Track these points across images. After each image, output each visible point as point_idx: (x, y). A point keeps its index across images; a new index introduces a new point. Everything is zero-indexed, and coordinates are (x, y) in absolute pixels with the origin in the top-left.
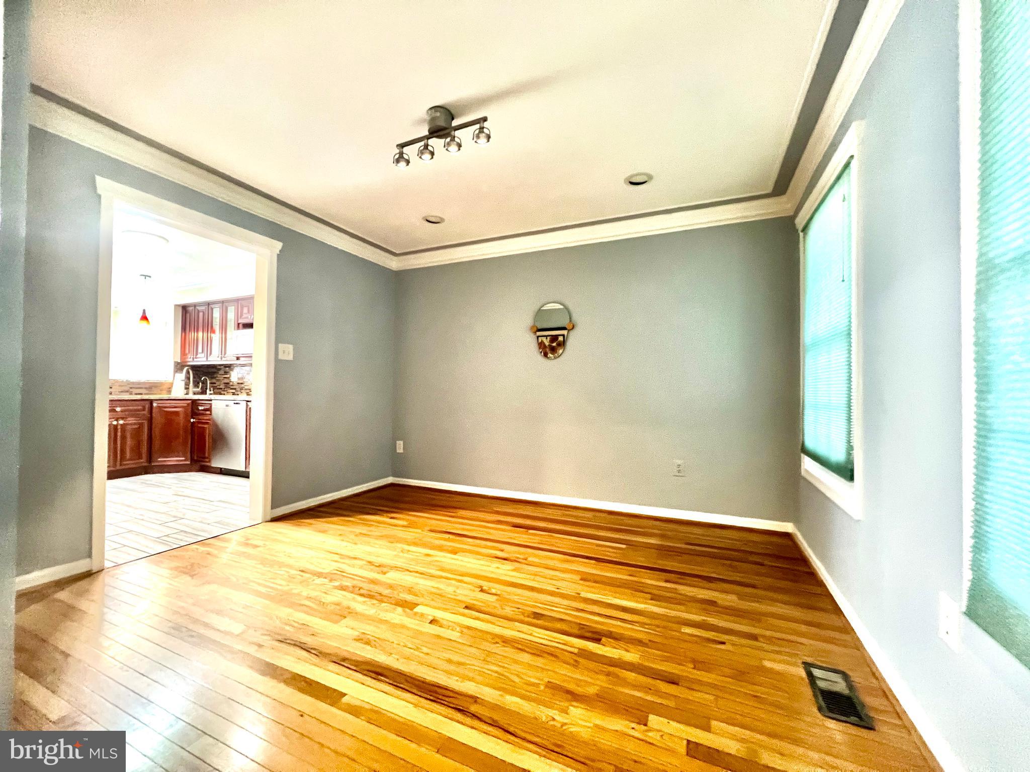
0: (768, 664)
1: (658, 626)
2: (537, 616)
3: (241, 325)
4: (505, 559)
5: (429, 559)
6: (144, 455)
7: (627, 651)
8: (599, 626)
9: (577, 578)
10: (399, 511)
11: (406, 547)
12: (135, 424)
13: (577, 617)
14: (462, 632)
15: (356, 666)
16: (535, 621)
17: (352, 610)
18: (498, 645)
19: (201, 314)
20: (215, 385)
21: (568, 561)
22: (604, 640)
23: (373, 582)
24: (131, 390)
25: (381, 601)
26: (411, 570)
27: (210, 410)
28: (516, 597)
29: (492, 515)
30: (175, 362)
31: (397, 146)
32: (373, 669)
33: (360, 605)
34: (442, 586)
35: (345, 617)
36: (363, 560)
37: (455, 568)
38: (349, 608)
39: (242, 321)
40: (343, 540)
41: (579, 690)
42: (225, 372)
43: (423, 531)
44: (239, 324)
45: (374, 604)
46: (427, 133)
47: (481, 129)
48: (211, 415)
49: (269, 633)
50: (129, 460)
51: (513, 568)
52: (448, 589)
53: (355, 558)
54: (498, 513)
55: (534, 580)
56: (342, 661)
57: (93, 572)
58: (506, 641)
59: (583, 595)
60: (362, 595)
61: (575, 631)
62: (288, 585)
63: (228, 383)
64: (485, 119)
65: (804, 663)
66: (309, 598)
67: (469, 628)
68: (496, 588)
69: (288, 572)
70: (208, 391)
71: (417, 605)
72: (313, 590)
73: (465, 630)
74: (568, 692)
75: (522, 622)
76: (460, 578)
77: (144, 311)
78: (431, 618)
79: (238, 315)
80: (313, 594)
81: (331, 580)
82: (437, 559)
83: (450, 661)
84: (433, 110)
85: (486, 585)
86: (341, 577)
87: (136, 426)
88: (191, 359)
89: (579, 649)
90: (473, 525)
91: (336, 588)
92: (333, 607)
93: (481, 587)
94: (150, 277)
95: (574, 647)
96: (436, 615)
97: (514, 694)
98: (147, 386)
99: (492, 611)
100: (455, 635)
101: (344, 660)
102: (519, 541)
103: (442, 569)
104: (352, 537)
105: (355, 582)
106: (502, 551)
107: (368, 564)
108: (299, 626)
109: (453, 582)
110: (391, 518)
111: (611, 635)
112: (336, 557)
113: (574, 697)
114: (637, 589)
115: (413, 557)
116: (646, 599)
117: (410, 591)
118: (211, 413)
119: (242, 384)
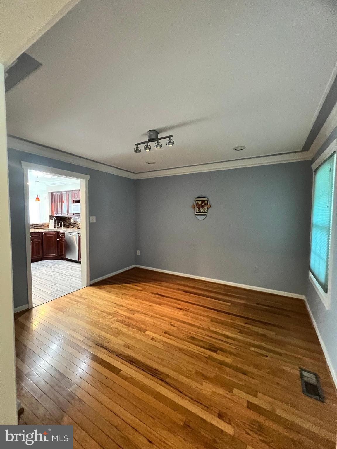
0: (284, 368)
1: (241, 346)
2: (193, 338)
3: (74, 201)
4: (181, 309)
5: (151, 308)
6: (41, 253)
7: (227, 357)
8: (217, 345)
9: (209, 320)
10: (138, 282)
11: (142, 301)
12: (37, 242)
13: (208, 340)
14: (163, 344)
15: (125, 358)
16: (192, 341)
17: (122, 331)
18: (177, 351)
19: (59, 196)
20: (65, 224)
21: (205, 311)
22: (219, 352)
23: (129, 318)
24: (34, 227)
25: (133, 328)
26: (144, 313)
27: (64, 236)
28: (184, 328)
29: (175, 285)
30: (50, 215)
31: (136, 144)
32: (131, 359)
33: (125, 330)
34: (156, 322)
35: (120, 335)
36: (126, 307)
37: (160, 312)
38: (121, 330)
39: (75, 199)
40: (117, 297)
41: (208, 375)
42: (69, 219)
43: (148, 293)
44: (73, 201)
45: (130, 329)
46: (148, 140)
47: (170, 140)
48: (64, 238)
49: (93, 341)
50: (36, 255)
51: (183, 313)
52: (158, 323)
53: (122, 306)
54: (178, 284)
55: (192, 320)
56: (119, 355)
57: (29, 309)
58: (180, 350)
59: (211, 329)
60: (126, 325)
61: (207, 346)
62: (98, 319)
63: (70, 223)
64: (171, 136)
65: (300, 368)
66: (106, 325)
67: (166, 343)
68: (177, 324)
69: (98, 312)
70: (63, 227)
71: (147, 330)
72: (108, 321)
73: (164, 344)
74: (203, 375)
75: (186, 341)
76: (163, 318)
77: (37, 195)
78: (151, 337)
79: (73, 197)
80: (108, 323)
81: (114, 317)
82: (154, 308)
83: (159, 358)
84: (150, 132)
85: (173, 322)
86: (117, 315)
87: (37, 243)
88: (56, 214)
89: (209, 355)
90: (167, 290)
91: (116, 320)
92: (115, 330)
93: (171, 323)
94: (39, 181)
95: (206, 354)
96: (154, 336)
97: (183, 375)
98: (40, 225)
99: (175, 335)
100: (160, 346)
101: (120, 355)
102: (187, 300)
103: (156, 313)
104: (121, 295)
105: (123, 318)
106: (179, 304)
107: (127, 309)
108: (103, 338)
109: (160, 320)
110: (136, 286)
111: (221, 350)
112: (115, 305)
113: (205, 378)
114: (234, 327)
115: (144, 306)
116: (237, 332)
117: (143, 323)
118: (64, 237)
119: (76, 224)
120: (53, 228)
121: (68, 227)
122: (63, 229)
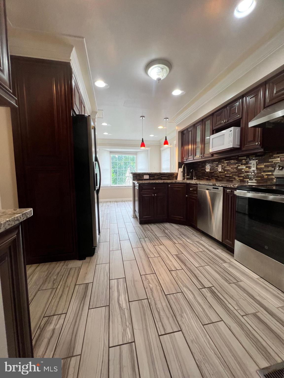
20: (197, 174)
24: (162, 178)
27: (196, 190)
30: (179, 163)
42: (202, 166)
48: (197, 194)
63: (204, 173)
70: (194, 178)
88: (186, 160)
118: (197, 192)
119: (213, 173)
120: (182, 180)
121: (201, 178)
122: (194, 180)
